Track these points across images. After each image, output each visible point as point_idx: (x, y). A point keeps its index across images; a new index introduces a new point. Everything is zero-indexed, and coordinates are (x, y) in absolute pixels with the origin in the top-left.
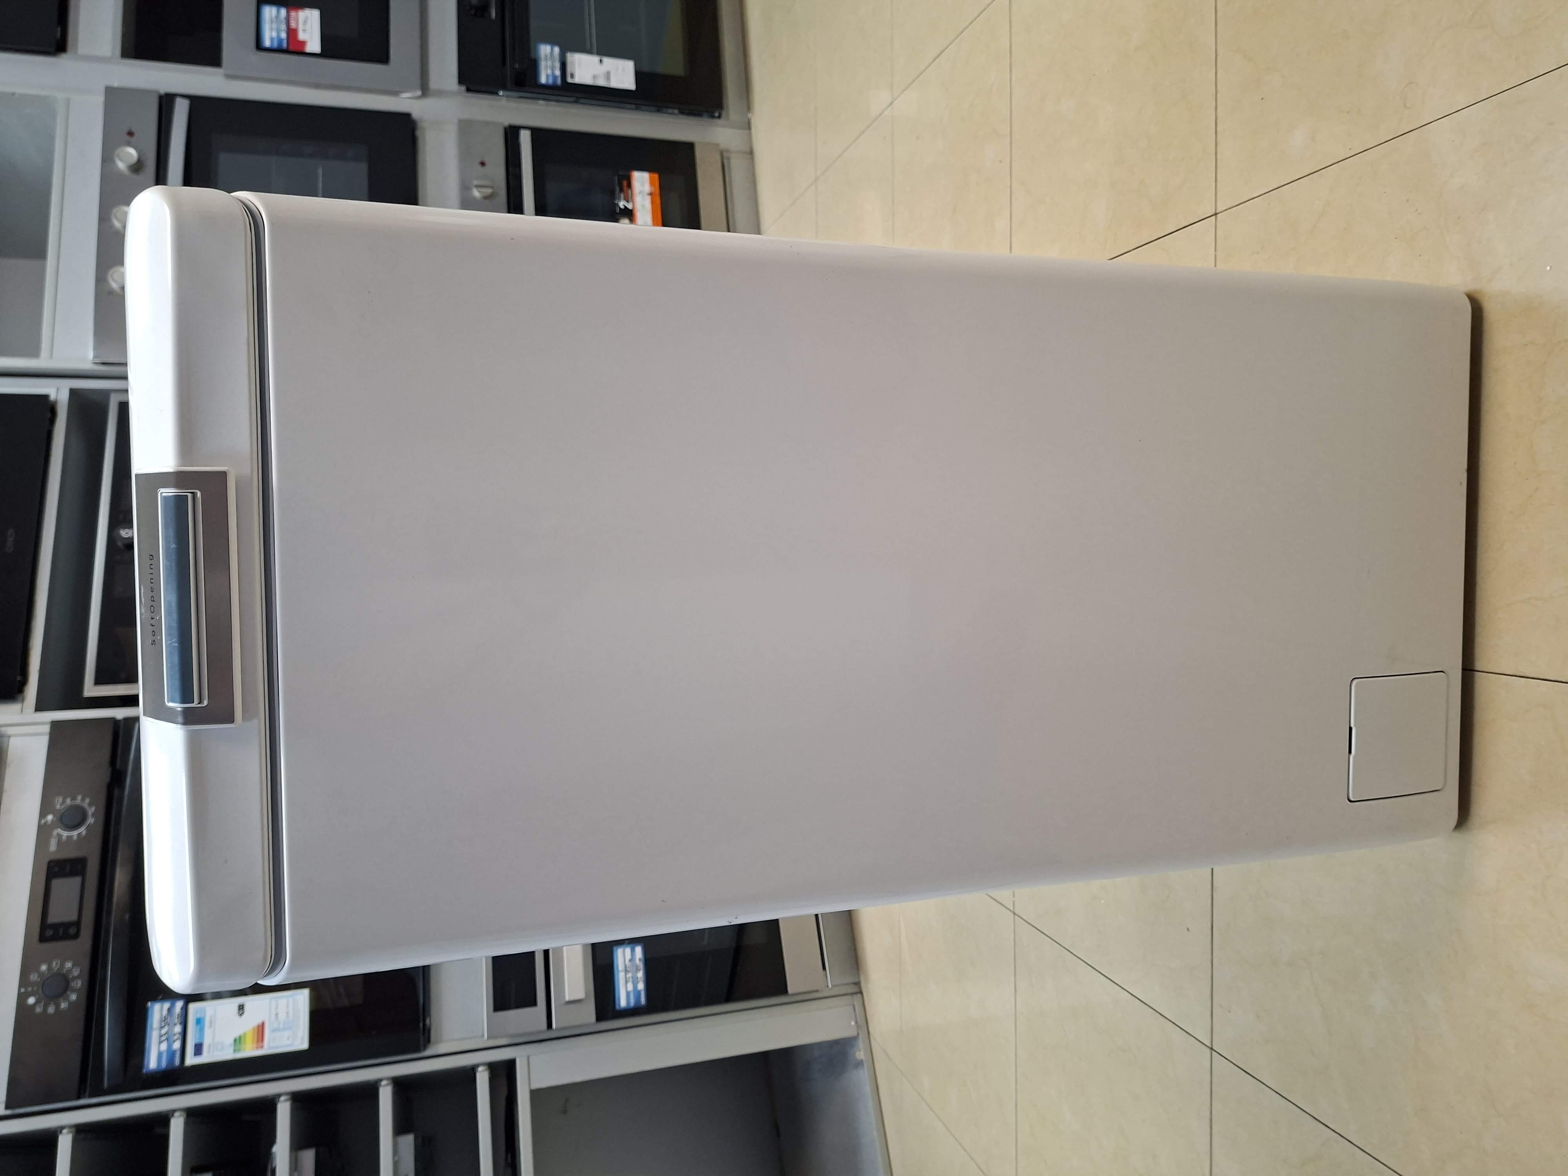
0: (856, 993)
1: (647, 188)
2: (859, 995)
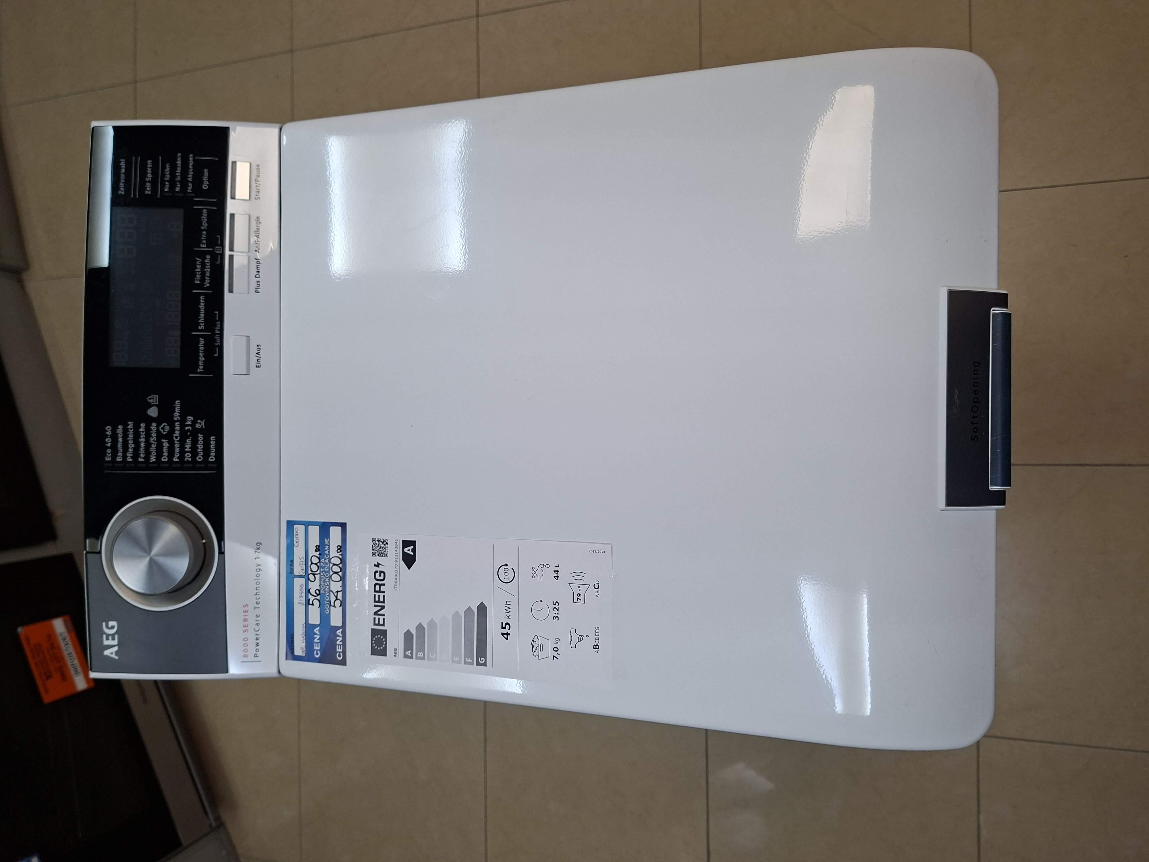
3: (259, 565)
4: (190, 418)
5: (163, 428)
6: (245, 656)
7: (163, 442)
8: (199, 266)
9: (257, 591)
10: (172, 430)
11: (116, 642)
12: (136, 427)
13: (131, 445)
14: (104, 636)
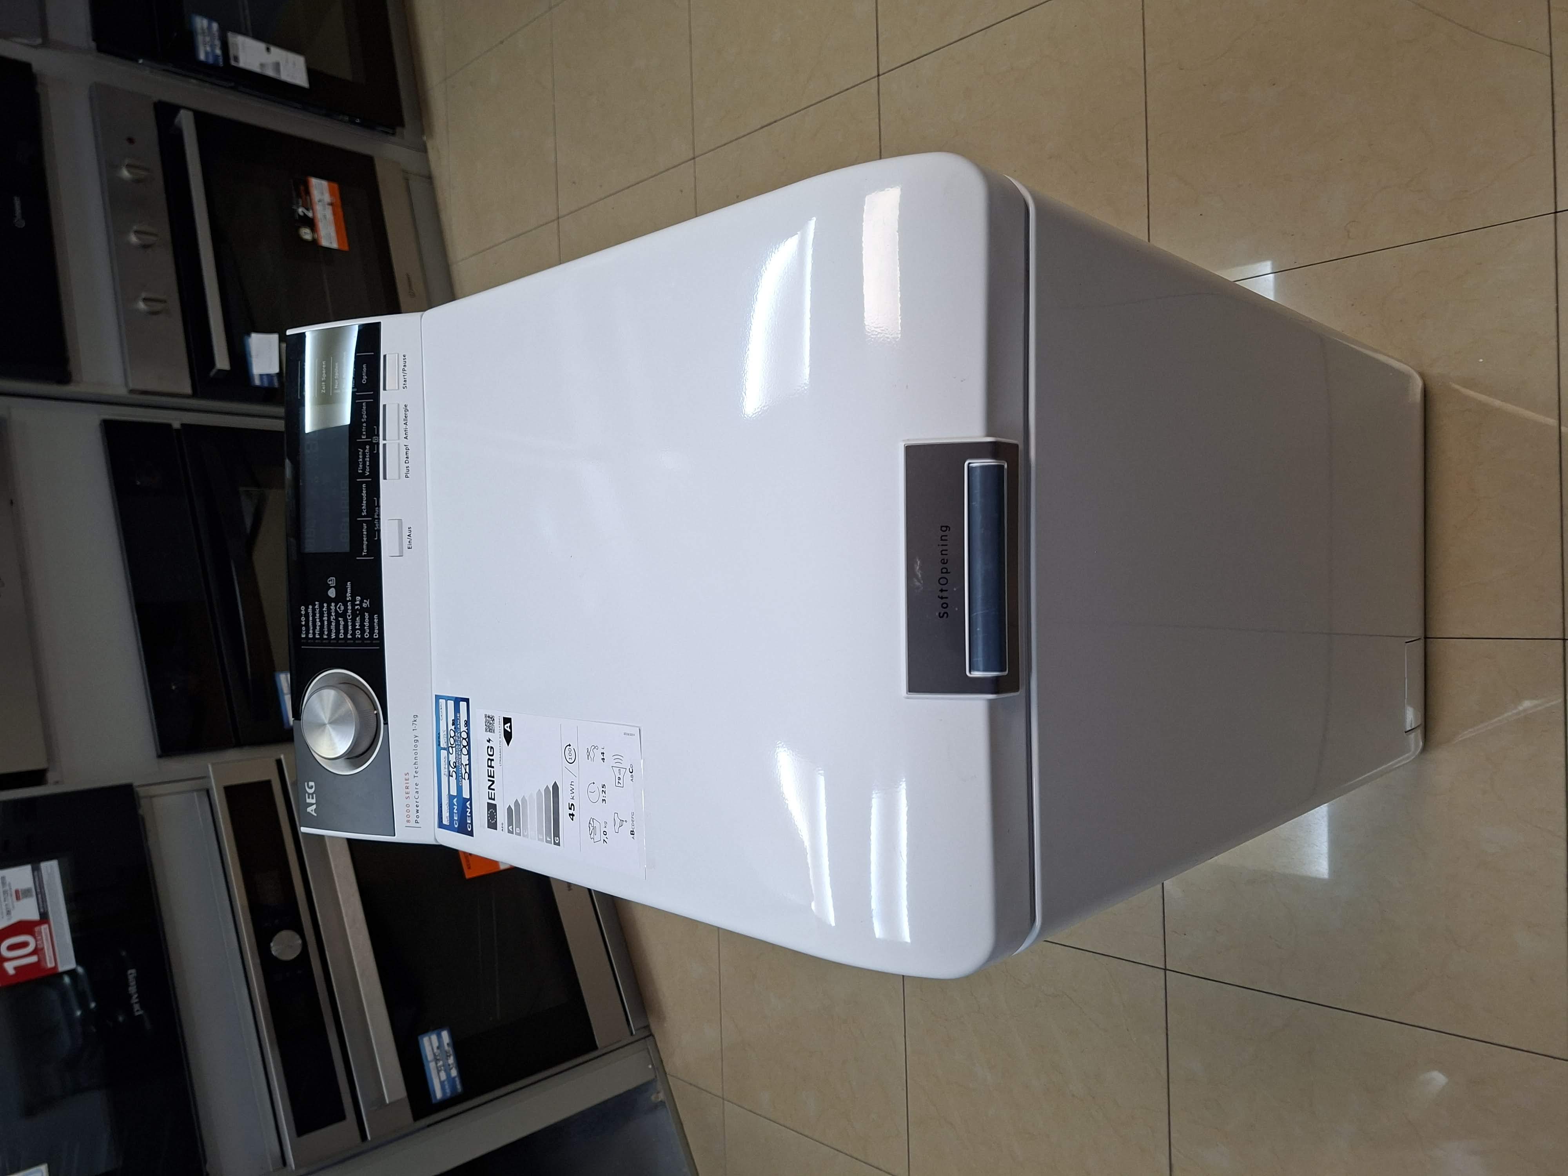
0: (648, 1036)
1: (327, 198)
2: (651, 1038)
3: (417, 736)
4: (358, 598)
5: (339, 608)
6: (408, 821)
7: (340, 621)
8: (361, 457)
9: (416, 761)
10: (346, 610)
11: (314, 801)
12: (321, 607)
13: (318, 624)
14: (307, 795)
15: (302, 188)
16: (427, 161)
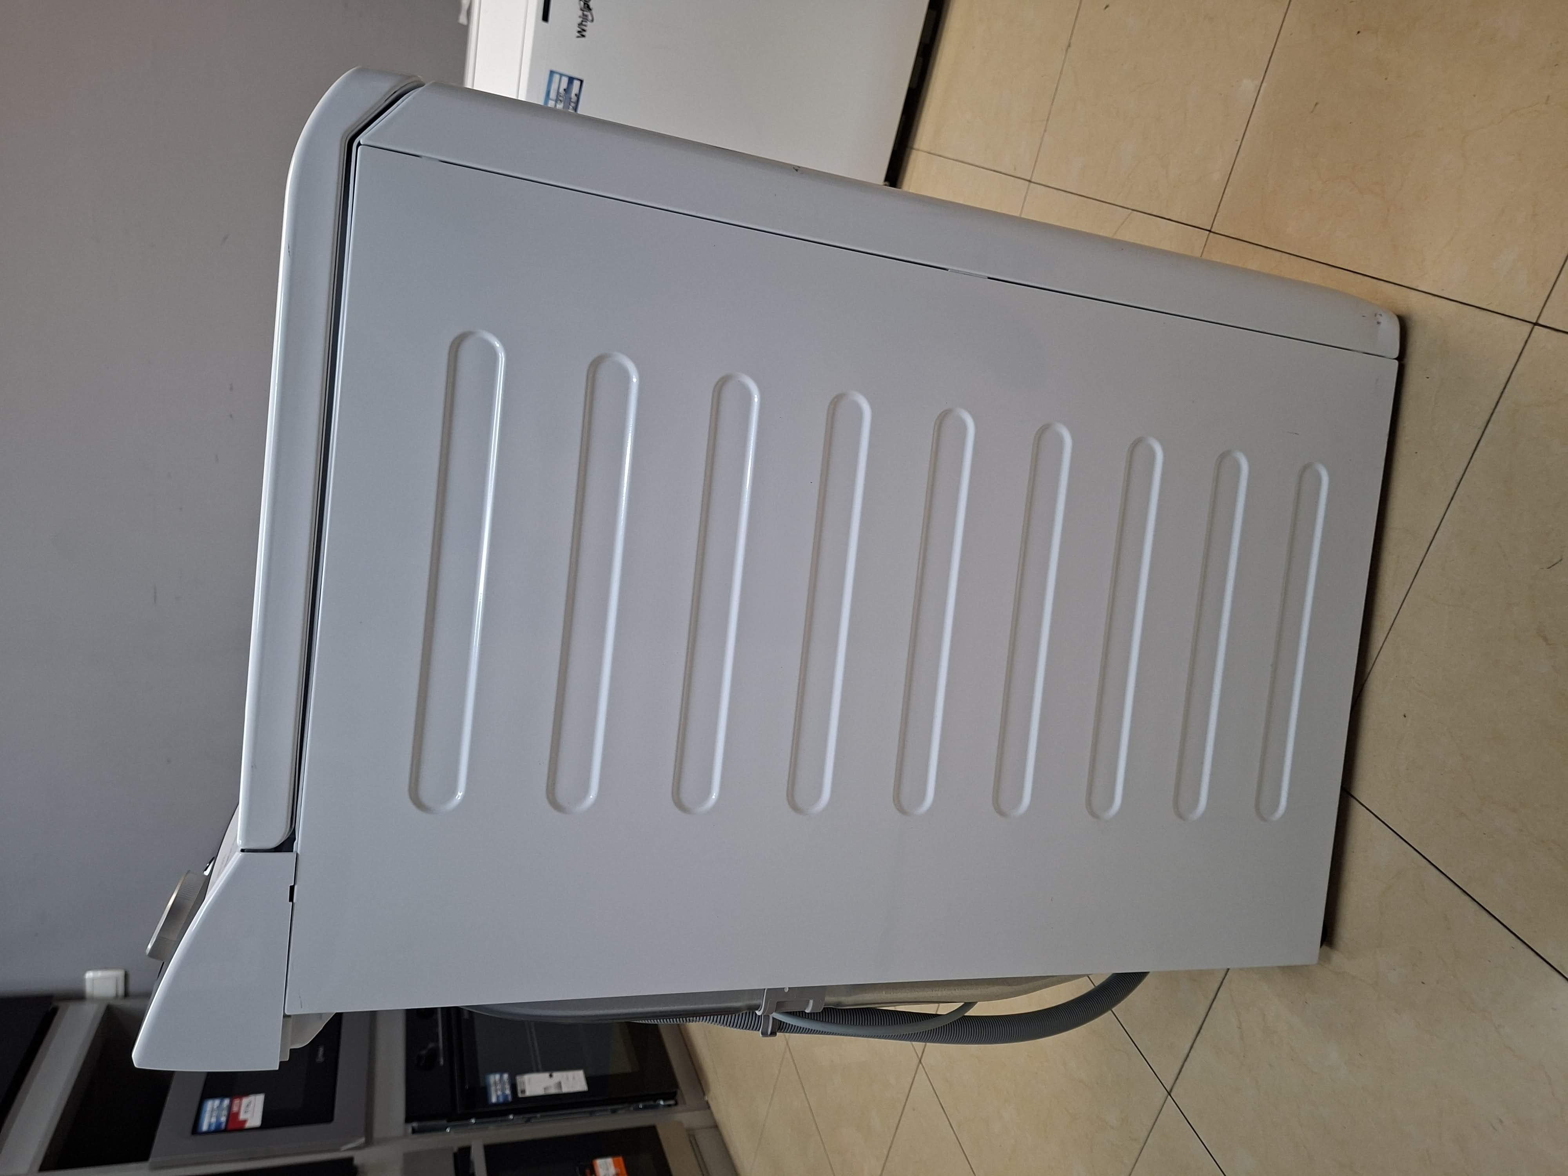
15: (588, 1171)
16: (712, 1113)
